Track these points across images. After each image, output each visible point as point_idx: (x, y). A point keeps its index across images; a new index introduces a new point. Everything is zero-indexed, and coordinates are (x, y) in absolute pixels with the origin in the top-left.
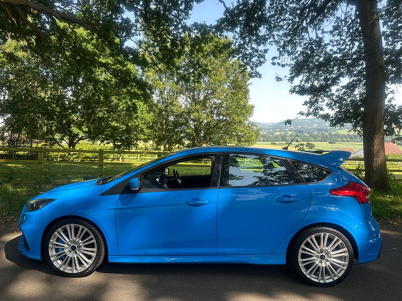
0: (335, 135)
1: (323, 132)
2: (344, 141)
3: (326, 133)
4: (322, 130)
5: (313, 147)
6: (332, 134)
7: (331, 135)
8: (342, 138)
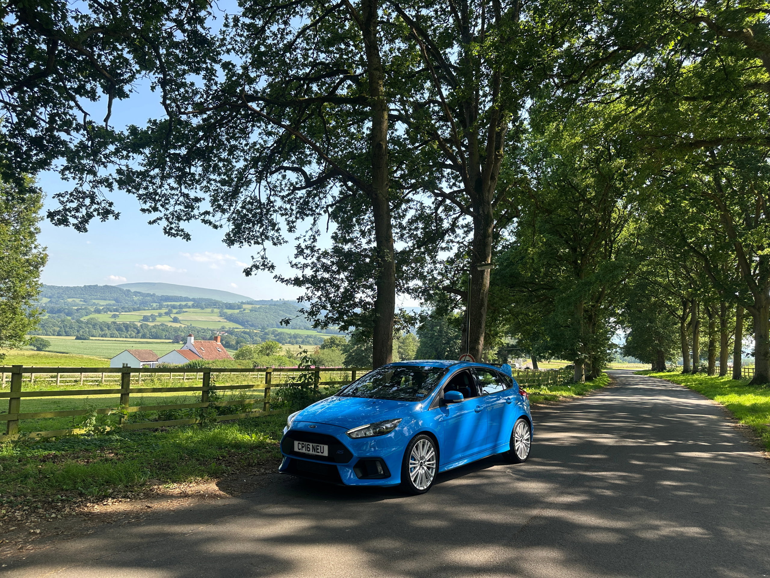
0: (87, 323)
1: (62, 315)
2: (105, 335)
3: (69, 318)
4: (59, 311)
5: (45, 346)
6: (82, 319)
7: (78, 321)
8: (102, 330)
